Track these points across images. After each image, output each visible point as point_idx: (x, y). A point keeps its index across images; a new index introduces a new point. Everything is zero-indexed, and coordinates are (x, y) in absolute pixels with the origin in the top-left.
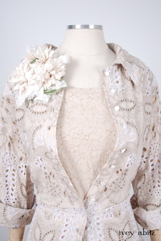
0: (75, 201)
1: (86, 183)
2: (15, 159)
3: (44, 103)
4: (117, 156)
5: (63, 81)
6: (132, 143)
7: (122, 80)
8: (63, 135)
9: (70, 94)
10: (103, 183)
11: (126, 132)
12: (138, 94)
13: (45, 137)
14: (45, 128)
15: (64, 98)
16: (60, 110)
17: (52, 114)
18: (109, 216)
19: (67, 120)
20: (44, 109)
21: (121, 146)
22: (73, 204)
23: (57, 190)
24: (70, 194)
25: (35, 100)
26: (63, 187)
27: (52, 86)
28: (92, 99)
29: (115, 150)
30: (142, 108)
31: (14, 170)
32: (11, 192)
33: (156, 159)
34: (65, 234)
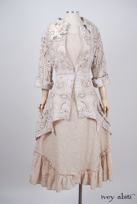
1: (74, 64)
2: (47, 62)
3: (60, 38)
4: (84, 54)
5: (66, 31)
6: (89, 50)
7: (86, 30)
8: (67, 48)
9: (69, 35)
10: (80, 63)
11: (87, 46)
12: (91, 35)
13: (62, 48)
14: (61, 45)
15: (67, 37)
16: (66, 40)
17: (63, 41)
18: (82, 77)
19: (68, 43)
20: (60, 40)
21: (85, 50)
22: (70, 71)
23: (65, 67)
24: (69, 68)
25: (57, 37)
26: (67, 65)
27: (63, 32)
28: (76, 37)
29: (83, 51)
30: (92, 40)
31: (46, 66)
32: (44, 75)
33: (100, 60)
34: (67, 83)
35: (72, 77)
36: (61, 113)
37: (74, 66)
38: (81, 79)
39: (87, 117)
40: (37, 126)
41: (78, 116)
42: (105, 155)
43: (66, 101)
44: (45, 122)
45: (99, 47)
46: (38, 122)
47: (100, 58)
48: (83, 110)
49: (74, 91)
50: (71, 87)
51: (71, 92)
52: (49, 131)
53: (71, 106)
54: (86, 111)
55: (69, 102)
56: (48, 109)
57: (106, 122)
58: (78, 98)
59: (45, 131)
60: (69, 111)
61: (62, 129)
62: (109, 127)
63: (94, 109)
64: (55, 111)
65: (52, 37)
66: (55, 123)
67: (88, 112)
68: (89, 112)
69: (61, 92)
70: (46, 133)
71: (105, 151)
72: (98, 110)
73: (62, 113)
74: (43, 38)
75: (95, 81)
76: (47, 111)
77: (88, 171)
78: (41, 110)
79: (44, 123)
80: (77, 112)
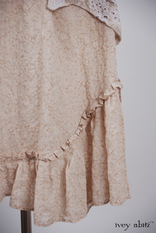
42: (98, 110)
71: (98, 99)
77: (32, 161)
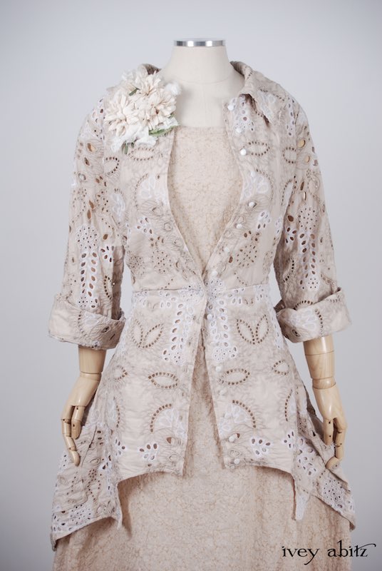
0: (190, 276)
1: (205, 250)
2: (96, 237)
3: (149, 147)
4: (243, 211)
5: (173, 118)
6: (262, 195)
7: (251, 115)
8: (176, 186)
9: (183, 136)
10: (227, 249)
11: (255, 180)
12: (273, 135)
13: (154, 188)
14: (153, 177)
15: (175, 141)
16: (171, 155)
17: (160, 160)
18: (237, 301)
19: (179, 168)
20: (149, 154)
21: (248, 197)
22: (188, 281)
23: (166, 262)
24: (184, 266)
25: (137, 143)
26: (175, 255)
27: (159, 124)
28: (211, 141)
29: (240, 203)
30: (278, 153)
31: (94, 255)
32: (88, 289)
33: (309, 233)
34: (177, 326)
35: (196, 303)
36: (152, 446)
37: (202, 261)
38: (232, 312)
39: (254, 464)
40: (57, 494)
41: (219, 457)
43: (173, 400)
44: (88, 479)
45: (306, 181)
46: (61, 478)
47: (309, 226)
48: (238, 435)
49: (202, 359)
50: (193, 342)
51: (191, 364)
52: (103, 515)
53: (191, 419)
54: (254, 441)
55: (182, 403)
56: (101, 426)
57: (334, 478)
58: (219, 388)
59: (89, 514)
60: (184, 438)
61: (154, 511)
62: (344, 498)
63: (283, 432)
64: (126, 439)
65: (117, 144)
66: (126, 488)
67: (261, 442)
68: (263, 445)
69: (153, 363)
70: (92, 521)
72: (302, 431)
73: (155, 446)
74: (81, 144)
75: (288, 317)
76: (97, 436)
78: (74, 430)
79: (86, 483)
80: (215, 442)
